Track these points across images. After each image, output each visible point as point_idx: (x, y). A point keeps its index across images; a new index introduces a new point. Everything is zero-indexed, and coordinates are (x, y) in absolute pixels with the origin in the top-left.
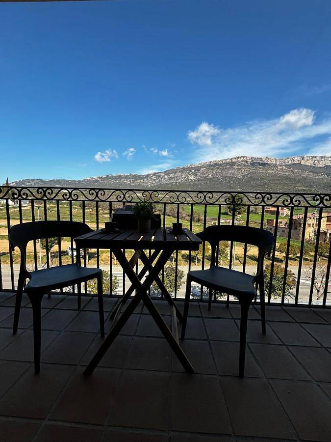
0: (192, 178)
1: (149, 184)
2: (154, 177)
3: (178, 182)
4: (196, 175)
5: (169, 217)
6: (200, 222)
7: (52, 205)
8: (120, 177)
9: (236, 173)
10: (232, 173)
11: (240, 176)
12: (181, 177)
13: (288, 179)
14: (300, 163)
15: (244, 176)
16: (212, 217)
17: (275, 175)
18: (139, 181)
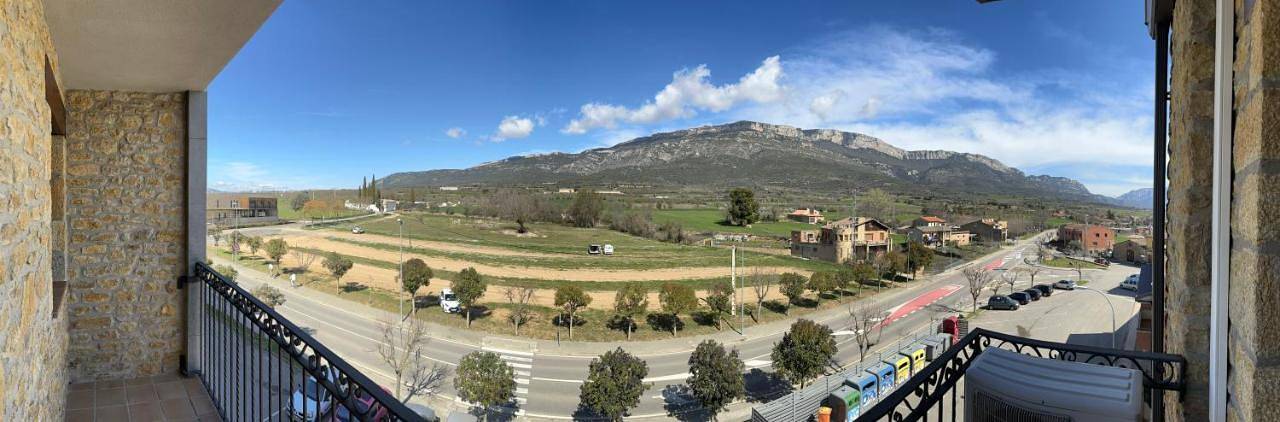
0: (666, 157)
1: (586, 169)
2: (595, 158)
3: (638, 165)
4: (672, 153)
5: (622, 234)
6: (681, 242)
7: (425, 213)
8: (534, 160)
9: (741, 149)
10: (732, 151)
11: (746, 156)
12: (644, 156)
13: (816, 162)
14: (830, 141)
15: (752, 156)
16: (703, 232)
17: (798, 157)
18: (566, 166)
